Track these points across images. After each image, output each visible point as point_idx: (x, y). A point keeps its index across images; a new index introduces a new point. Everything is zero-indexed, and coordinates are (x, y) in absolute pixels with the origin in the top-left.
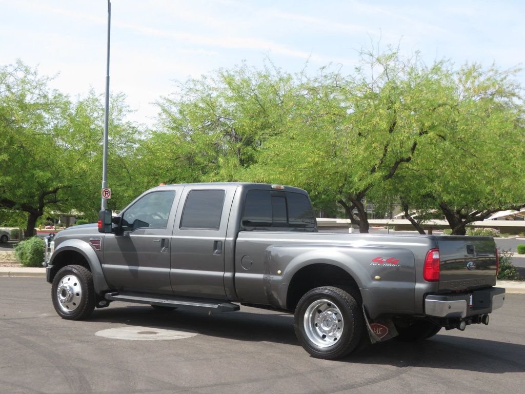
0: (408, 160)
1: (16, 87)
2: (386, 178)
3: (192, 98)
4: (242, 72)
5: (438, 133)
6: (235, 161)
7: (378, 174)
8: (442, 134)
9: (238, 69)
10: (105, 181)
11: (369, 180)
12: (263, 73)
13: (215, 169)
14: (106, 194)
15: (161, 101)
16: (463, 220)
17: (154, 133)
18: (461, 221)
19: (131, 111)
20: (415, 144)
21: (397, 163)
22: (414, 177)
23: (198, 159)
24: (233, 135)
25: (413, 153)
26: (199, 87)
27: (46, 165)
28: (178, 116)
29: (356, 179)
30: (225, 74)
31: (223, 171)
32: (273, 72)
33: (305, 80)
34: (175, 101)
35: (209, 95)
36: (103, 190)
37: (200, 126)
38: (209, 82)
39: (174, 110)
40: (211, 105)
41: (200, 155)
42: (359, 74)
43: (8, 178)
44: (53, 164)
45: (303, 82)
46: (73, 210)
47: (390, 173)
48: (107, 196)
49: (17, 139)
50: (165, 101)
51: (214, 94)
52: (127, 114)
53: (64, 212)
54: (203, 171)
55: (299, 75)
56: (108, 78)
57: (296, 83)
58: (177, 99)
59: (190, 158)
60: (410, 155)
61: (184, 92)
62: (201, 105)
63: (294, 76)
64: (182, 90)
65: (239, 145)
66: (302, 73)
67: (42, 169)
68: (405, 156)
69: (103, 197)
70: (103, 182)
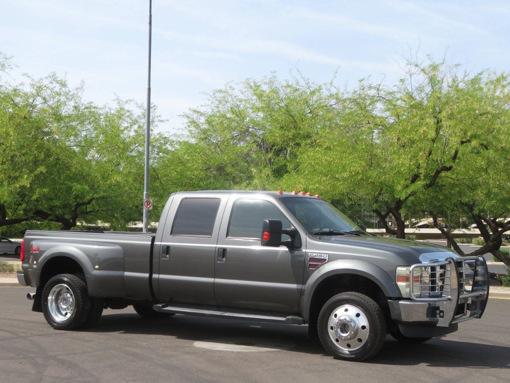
0: (449, 169)
1: (52, 99)
2: (427, 186)
3: (224, 109)
4: (271, 83)
5: (481, 142)
6: (267, 171)
7: (420, 183)
8: (485, 143)
9: (267, 81)
10: (146, 191)
11: (412, 188)
13: (246, 179)
14: (147, 204)
16: (500, 229)
17: (186, 143)
18: (498, 230)
19: (163, 121)
20: (456, 153)
21: (438, 172)
22: (453, 186)
23: (229, 169)
24: (264, 146)
25: (454, 162)
27: (81, 177)
28: (206, 126)
29: (399, 188)
31: (256, 181)
33: (334, 91)
35: (237, 106)
36: (145, 200)
37: (228, 137)
38: (236, 92)
40: (240, 115)
41: (230, 166)
42: (403, 84)
43: (46, 190)
44: (89, 175)
45: (332, 92)
46: (99, 221)
47: (431, 182)
48: (148, 206)
49: (54, 151)
51: (243, 105)
52: (159, 124)
53: (90, 223)
54: (233, 181)
55: (329, 85)
57: (325, 93)
59: (221, 169)
60: (451, 164)
62: (228, 115)
63: (323, 87)
64: (213, 103)
65: (270, 155)
66: (331, 84)
67: (78, 181)
68: (448, 165)
69: (145, 208)
70: (145, 192)
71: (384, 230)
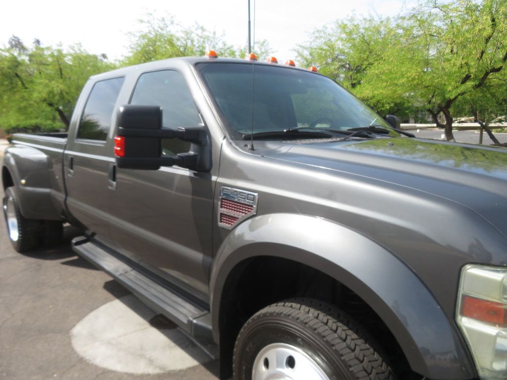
0: (498, 70)
2: (476, 87)
3: (319, 43)
4: (352, 20)
7: (470, 84)
9: (349, 18)
11: (462, 88)
12: (368, 18)
15: (297, 48)
21: (487, 74)
22: (501, 85)
25: (504, 63)
26: (322, 34)
28: (309, 57)
29: (450, 88)
30: (340, 23)
32: (376, 18)
34: (306, 46)
35: (330, 40)
37: (324, 63)
39: (306, 53)
40: (332, 47)
47: (480, 83)
50: (299, 48)
51: (333, 39)
56: (249, 22)
58: (308, 45)
60: (502, 65)
61: (312, 40)
64: (311, 38)
65: (351, 73)
68: (497, 66)
71: (435, 125)
